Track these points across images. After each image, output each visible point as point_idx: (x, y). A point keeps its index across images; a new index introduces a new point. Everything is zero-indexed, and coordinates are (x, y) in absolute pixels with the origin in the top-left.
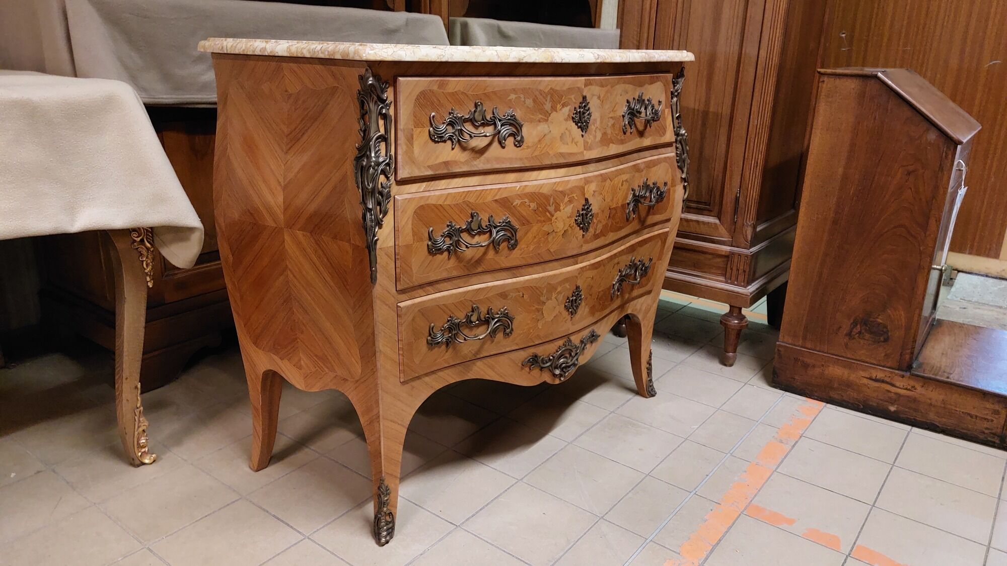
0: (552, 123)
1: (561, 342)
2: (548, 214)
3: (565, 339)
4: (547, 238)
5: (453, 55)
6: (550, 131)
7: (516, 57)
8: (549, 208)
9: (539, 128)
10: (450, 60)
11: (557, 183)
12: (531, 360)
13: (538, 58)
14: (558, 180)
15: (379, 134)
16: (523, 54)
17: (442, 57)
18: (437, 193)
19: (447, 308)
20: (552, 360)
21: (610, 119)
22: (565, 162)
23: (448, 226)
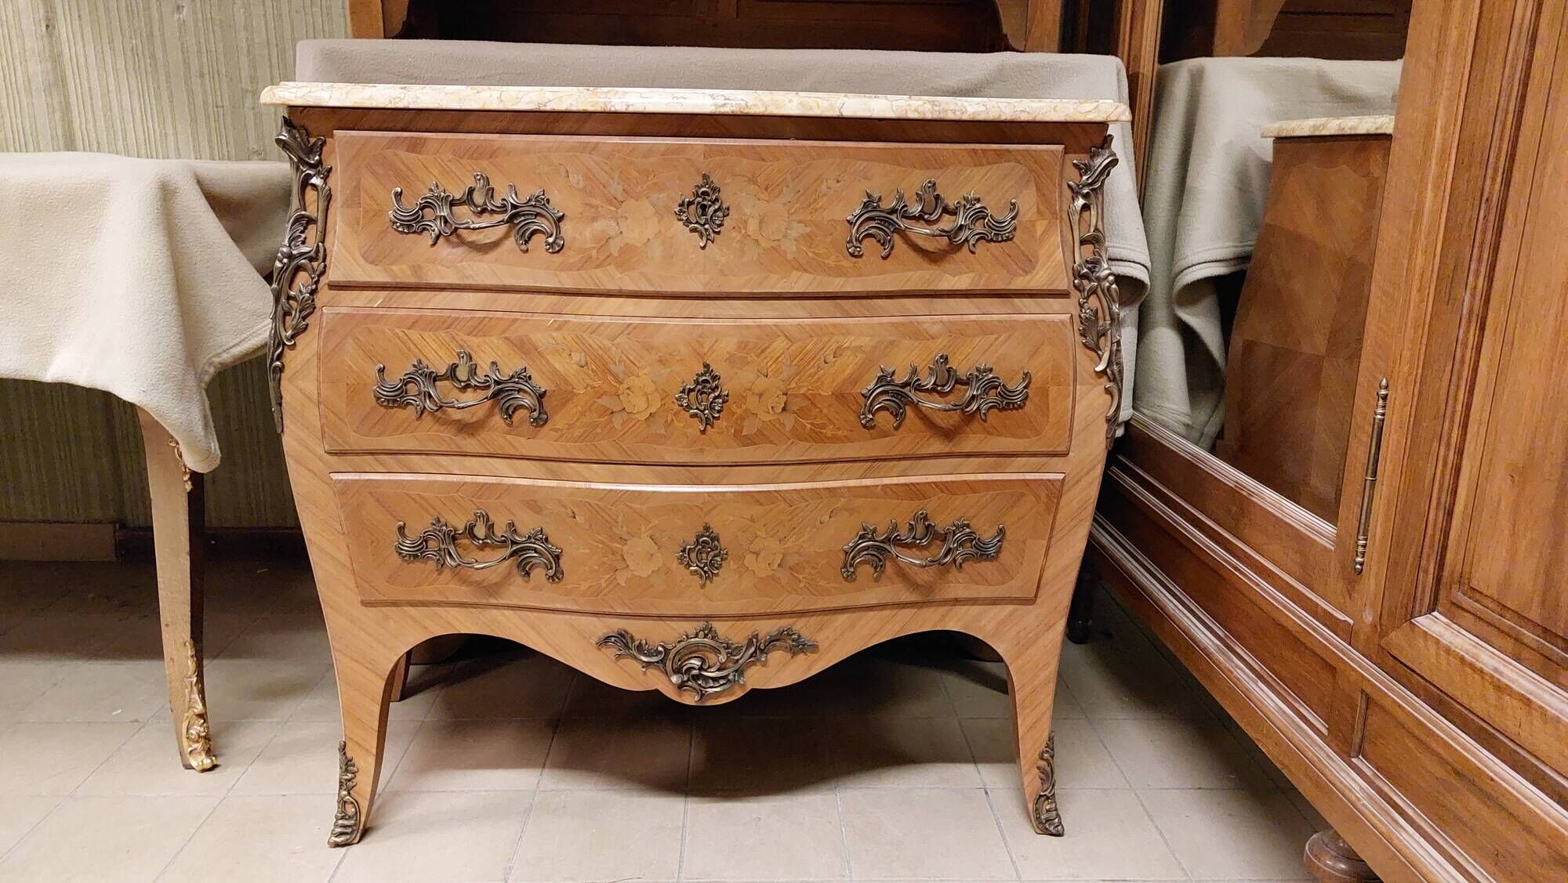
0: (627, 218)
1: (690, 627)
2: (610, 378)
3: (702, 624)
4: (611, 422)
5: (418, 98)
6: (621, 233)
7: (532, 102)
8: (612, 367)
9: (598, 225)
10: (412, 106)
11: (633, 326)
12: (613, 639)
13: (575, 103)
14: (636, 321)
15: (303, 213)
16: (550, 96)
17: (397, 100)
18: (401, 312)
19: (426, 501)
20: (660, 652)
21: (795, 225)
22: (652, 289)
23: (414, 366)
